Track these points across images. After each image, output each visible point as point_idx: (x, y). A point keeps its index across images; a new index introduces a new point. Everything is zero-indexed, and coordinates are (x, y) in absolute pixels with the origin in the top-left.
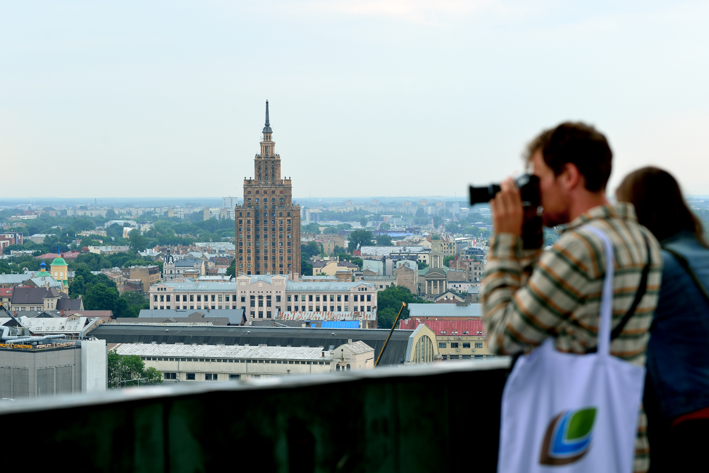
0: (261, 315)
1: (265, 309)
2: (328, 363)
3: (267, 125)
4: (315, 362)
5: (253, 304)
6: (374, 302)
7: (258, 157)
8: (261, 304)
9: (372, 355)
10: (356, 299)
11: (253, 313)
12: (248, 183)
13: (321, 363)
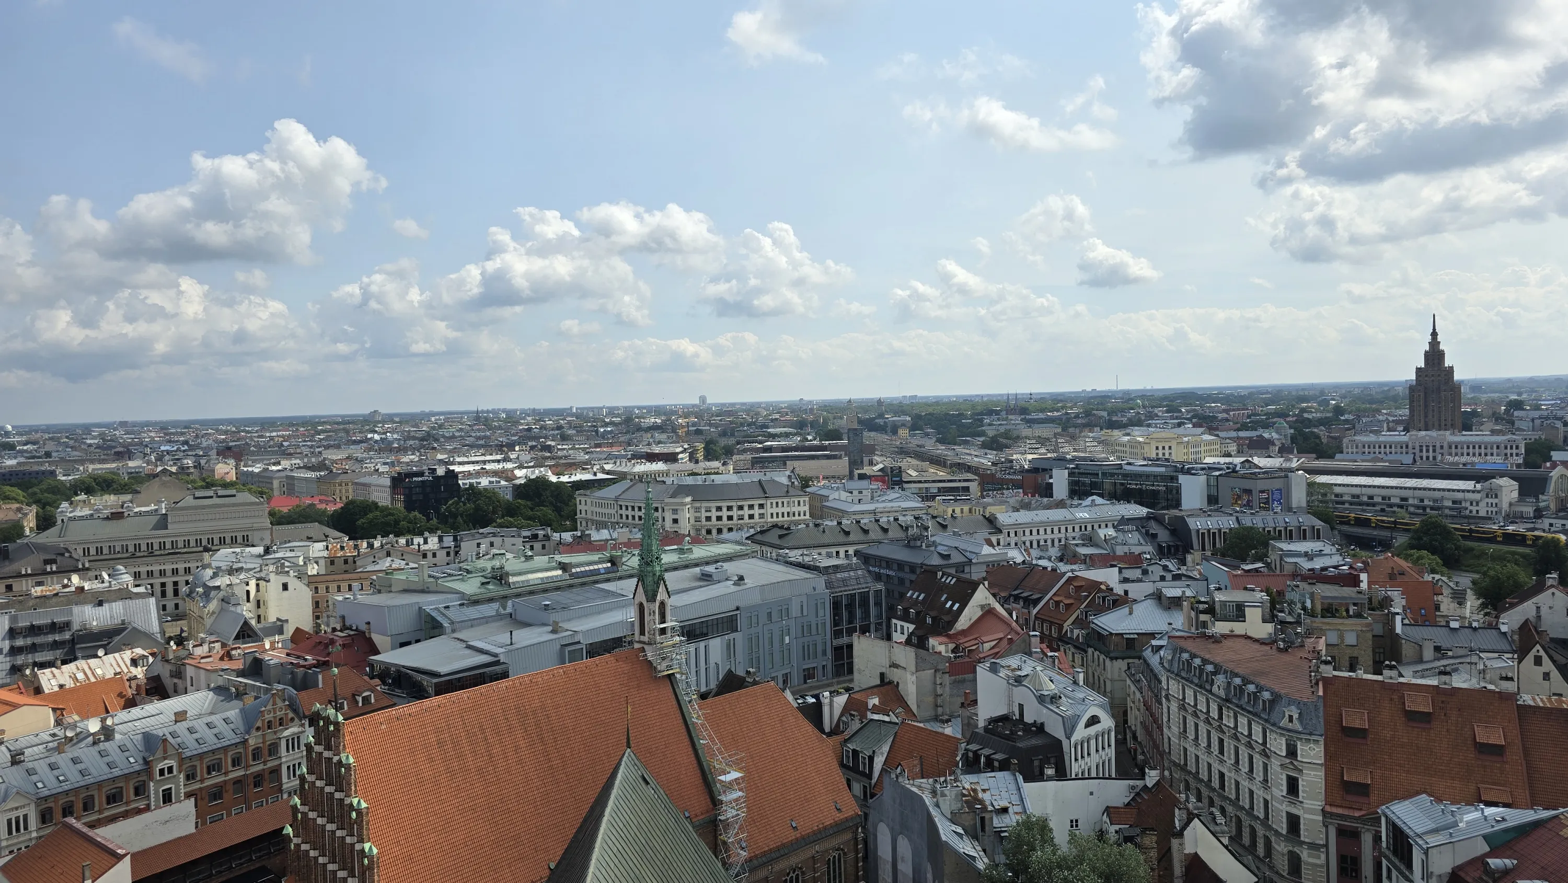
0: (1428, 458)
1: (1431, 454)
2: (1479, 492)
3: (1434, 329)
4: (1468, 491)
5: (1421, 451)
6: (1523, 450)
7: (1426, 352)
8: (1428, 451)
9: (1517, 487)
10: (1506, 448)
11: (1421, 458)
12: (1419, 370)
13: (1473, 492)
